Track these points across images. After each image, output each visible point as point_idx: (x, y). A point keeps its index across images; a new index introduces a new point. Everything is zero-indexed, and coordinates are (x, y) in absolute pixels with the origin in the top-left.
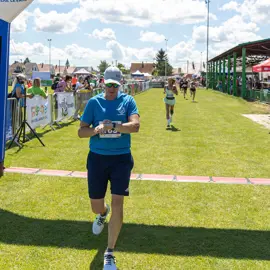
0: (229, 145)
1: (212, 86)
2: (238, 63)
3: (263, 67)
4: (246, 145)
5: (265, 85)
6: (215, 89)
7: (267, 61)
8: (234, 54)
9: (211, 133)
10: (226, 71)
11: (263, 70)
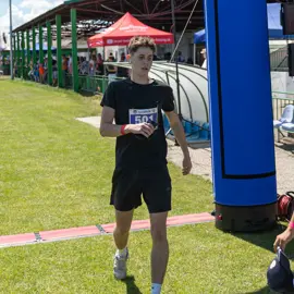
0: (61, 173)
1: (22, 73)
2: (64, 33)
3: (105, 39)
4: (89, 169)
5: (111, 67)
6: (27, 77)
7: (111, 29)
8: (57, 18)
9: (29, 156)
10: (45, 48)
11: (105, 44)
